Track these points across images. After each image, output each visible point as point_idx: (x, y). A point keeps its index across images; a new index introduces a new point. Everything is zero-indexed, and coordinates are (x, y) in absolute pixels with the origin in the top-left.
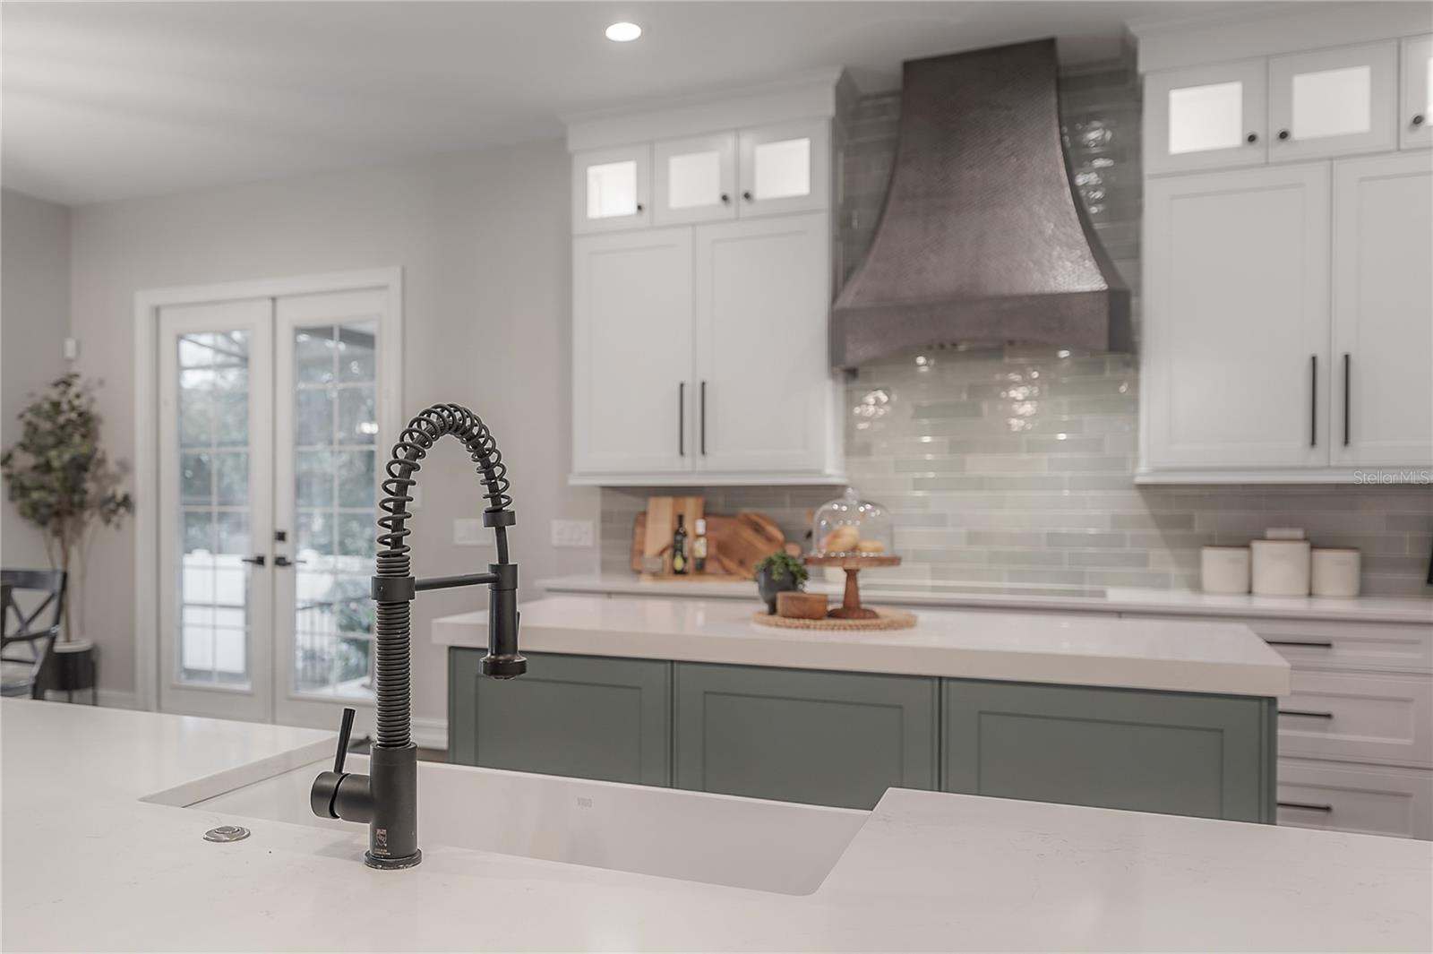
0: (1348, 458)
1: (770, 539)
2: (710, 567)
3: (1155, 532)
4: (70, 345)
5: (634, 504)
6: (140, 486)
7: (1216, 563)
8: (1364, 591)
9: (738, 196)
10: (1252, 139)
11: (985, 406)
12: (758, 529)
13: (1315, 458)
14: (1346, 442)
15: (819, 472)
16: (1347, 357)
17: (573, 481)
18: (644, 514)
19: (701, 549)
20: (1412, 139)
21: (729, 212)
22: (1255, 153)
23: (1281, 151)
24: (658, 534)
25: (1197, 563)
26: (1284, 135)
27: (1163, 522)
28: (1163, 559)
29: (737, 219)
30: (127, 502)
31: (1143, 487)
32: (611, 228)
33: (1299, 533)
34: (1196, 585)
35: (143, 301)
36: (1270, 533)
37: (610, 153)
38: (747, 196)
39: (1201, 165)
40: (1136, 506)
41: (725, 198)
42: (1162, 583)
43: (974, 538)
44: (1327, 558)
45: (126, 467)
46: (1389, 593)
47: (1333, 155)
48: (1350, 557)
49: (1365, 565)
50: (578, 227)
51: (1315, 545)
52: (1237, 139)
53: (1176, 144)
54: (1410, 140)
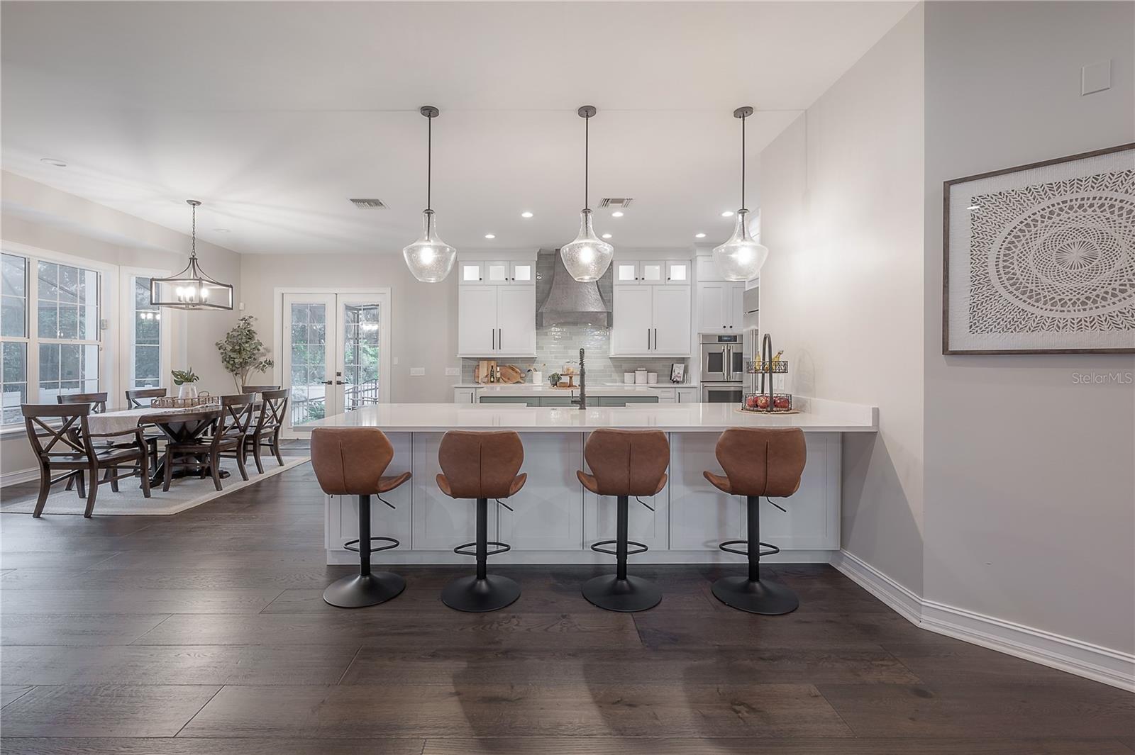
0: (656, 352)
1: (516, 372)
2: (501, 380)
3: (613, 369)
5: (475, 363)
7: (628, 376)
8: (659, 381)
9: (510, 279)
10: (637, 279)
11: (574, 337)
12: (513, 370)
13: (649, 352)
14: (655, 348)
15: (533, 354)
16: (656, 329)
17: (458, 356)
18: (479, 365)
19: (498, 375)
20: (668, 282)
21: (507, 283)
22: (637, 282)
23: (642, 282)
24: (483, 371)
25: (624, 376)
26: (643, 279)
27: (615, 367)
28: (615, 376)
29: (510, 285)
30: (270, 363)
31: (610, 358)
32: (470, 284)
34: (623, 382)
35: (278, 292)
37: (471, 263)
38: (513, 279)
39: (625, 284)
40: (609, 363)
41: (507, 279)
42: (615, 381)
44: (651, 374)
46: (662, 382)
47: (653, 284)
48: (655, 374)
49: (658, 375)
50: (460, 283)
51: (649, 372)
52: (633, 278)
53: (621, 278)
54: (667, 283)
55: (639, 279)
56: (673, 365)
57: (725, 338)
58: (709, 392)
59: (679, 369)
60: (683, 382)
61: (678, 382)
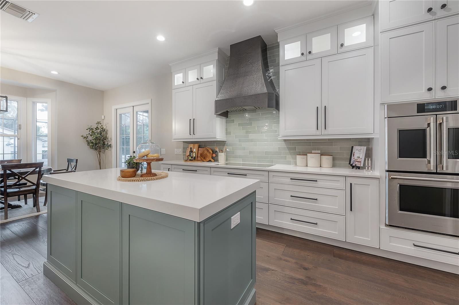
0: (326, 132)
1: (210, 153)
3: (288, 151)
4: (103, 117)
6: (113, 143)
7: (300, 159)
8: (334, 166)
9: (200, 78)
10: (303, 54)
12: (208, 151)
13: (318, 133)
14: (325, 129)
15: (215, 138)
16: (325, 106)
17: (173, 141)
18: (188, 147)
19: (194, 155)
22: (303, 58)
23: (310, 57)
25: (296, 159)
26: (310, 52)
27: (289, 149)
28: (289, 158)
29: (200, 83)
30: (111, 146)
32: (178, 87)
33: (319, 152)
34: (296, 164)
35: (113, 108)
36: (313, 152)
37: (178, 72)
38: (202, 78)
39: (292, 62)
40: (283, 145)
41: (197, 79)
42: (289, 163)
43: (250, 153)
44: (324, 158)
45: (111, 139)
46: (340, 166)
47: (321, 57)
48: (330, 158)
49: (334, 159)
50: (173, 88)
51: (322, 154)
52: (300, 55)
53: (286, 58)
54: (340, 50)
55: (307, 53)
56: (352, 147)
57: (431, 107)
58: (401, 186)
59: (359, 153)
60: (364, 168)
61: (359, 168)
